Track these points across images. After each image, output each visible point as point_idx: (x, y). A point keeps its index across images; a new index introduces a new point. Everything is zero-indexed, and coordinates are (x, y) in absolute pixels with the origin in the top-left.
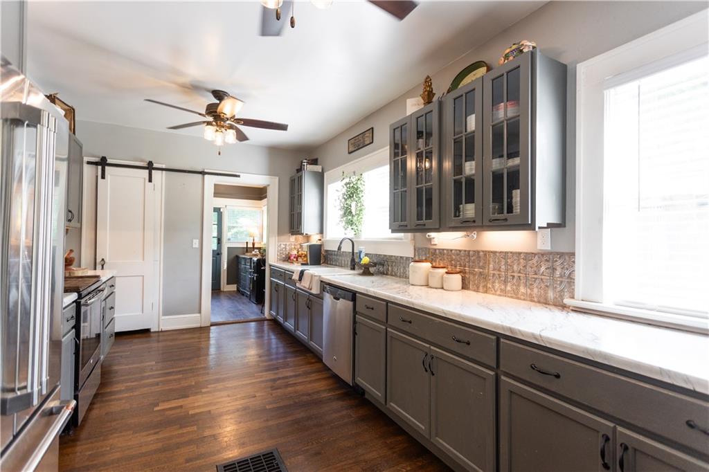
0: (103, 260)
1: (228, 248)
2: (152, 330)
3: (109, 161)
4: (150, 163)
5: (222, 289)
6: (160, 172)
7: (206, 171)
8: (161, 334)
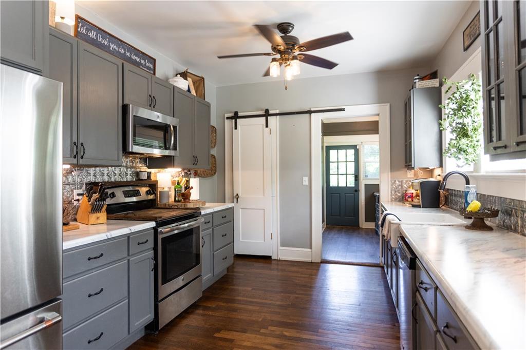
0: (237, 195)
1: (365, 184)
2: (273, 258)
3: (240, 114)
4: (267, 111)
5: (360, 226)
6: (275, 117)
7: (312, 110)
8: (279, 263)
